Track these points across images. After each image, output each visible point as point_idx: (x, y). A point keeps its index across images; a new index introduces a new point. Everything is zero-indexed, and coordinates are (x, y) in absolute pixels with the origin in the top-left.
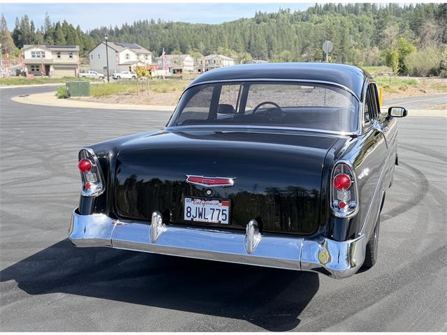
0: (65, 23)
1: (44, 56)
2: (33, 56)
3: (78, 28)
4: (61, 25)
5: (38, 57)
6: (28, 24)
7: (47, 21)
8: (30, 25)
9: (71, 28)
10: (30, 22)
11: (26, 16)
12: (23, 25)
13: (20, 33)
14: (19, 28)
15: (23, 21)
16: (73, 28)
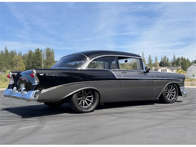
0: (182, 58)
1: (166, 71)
2: (162, 71)
3: (188, 59)
4: (180, 59)
5: (164, 71)
6: (166, 59)
7: (174, 57)
8: (167, 59)
9: (184, 59)
10: (167, 58)
11: (166, 56)
12: (164, 59)
13: (163, 63)
14: (162, 61)
15: (164, 58)
16: (185, 60)
